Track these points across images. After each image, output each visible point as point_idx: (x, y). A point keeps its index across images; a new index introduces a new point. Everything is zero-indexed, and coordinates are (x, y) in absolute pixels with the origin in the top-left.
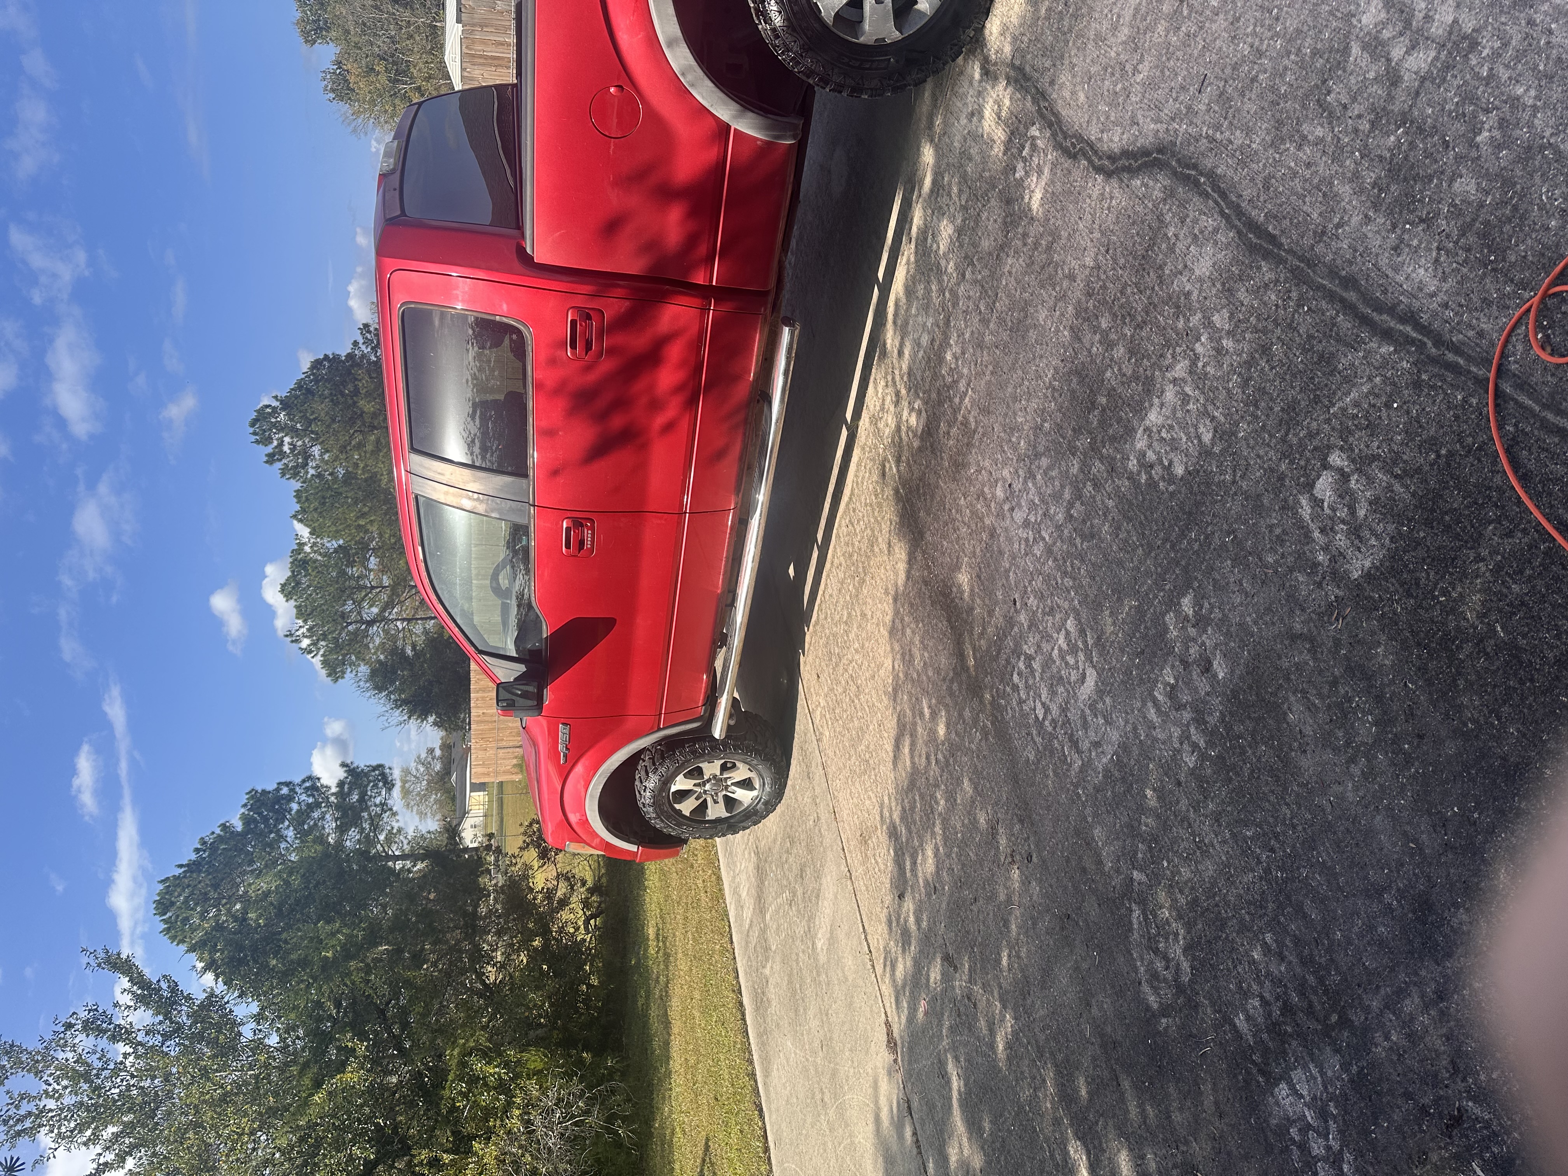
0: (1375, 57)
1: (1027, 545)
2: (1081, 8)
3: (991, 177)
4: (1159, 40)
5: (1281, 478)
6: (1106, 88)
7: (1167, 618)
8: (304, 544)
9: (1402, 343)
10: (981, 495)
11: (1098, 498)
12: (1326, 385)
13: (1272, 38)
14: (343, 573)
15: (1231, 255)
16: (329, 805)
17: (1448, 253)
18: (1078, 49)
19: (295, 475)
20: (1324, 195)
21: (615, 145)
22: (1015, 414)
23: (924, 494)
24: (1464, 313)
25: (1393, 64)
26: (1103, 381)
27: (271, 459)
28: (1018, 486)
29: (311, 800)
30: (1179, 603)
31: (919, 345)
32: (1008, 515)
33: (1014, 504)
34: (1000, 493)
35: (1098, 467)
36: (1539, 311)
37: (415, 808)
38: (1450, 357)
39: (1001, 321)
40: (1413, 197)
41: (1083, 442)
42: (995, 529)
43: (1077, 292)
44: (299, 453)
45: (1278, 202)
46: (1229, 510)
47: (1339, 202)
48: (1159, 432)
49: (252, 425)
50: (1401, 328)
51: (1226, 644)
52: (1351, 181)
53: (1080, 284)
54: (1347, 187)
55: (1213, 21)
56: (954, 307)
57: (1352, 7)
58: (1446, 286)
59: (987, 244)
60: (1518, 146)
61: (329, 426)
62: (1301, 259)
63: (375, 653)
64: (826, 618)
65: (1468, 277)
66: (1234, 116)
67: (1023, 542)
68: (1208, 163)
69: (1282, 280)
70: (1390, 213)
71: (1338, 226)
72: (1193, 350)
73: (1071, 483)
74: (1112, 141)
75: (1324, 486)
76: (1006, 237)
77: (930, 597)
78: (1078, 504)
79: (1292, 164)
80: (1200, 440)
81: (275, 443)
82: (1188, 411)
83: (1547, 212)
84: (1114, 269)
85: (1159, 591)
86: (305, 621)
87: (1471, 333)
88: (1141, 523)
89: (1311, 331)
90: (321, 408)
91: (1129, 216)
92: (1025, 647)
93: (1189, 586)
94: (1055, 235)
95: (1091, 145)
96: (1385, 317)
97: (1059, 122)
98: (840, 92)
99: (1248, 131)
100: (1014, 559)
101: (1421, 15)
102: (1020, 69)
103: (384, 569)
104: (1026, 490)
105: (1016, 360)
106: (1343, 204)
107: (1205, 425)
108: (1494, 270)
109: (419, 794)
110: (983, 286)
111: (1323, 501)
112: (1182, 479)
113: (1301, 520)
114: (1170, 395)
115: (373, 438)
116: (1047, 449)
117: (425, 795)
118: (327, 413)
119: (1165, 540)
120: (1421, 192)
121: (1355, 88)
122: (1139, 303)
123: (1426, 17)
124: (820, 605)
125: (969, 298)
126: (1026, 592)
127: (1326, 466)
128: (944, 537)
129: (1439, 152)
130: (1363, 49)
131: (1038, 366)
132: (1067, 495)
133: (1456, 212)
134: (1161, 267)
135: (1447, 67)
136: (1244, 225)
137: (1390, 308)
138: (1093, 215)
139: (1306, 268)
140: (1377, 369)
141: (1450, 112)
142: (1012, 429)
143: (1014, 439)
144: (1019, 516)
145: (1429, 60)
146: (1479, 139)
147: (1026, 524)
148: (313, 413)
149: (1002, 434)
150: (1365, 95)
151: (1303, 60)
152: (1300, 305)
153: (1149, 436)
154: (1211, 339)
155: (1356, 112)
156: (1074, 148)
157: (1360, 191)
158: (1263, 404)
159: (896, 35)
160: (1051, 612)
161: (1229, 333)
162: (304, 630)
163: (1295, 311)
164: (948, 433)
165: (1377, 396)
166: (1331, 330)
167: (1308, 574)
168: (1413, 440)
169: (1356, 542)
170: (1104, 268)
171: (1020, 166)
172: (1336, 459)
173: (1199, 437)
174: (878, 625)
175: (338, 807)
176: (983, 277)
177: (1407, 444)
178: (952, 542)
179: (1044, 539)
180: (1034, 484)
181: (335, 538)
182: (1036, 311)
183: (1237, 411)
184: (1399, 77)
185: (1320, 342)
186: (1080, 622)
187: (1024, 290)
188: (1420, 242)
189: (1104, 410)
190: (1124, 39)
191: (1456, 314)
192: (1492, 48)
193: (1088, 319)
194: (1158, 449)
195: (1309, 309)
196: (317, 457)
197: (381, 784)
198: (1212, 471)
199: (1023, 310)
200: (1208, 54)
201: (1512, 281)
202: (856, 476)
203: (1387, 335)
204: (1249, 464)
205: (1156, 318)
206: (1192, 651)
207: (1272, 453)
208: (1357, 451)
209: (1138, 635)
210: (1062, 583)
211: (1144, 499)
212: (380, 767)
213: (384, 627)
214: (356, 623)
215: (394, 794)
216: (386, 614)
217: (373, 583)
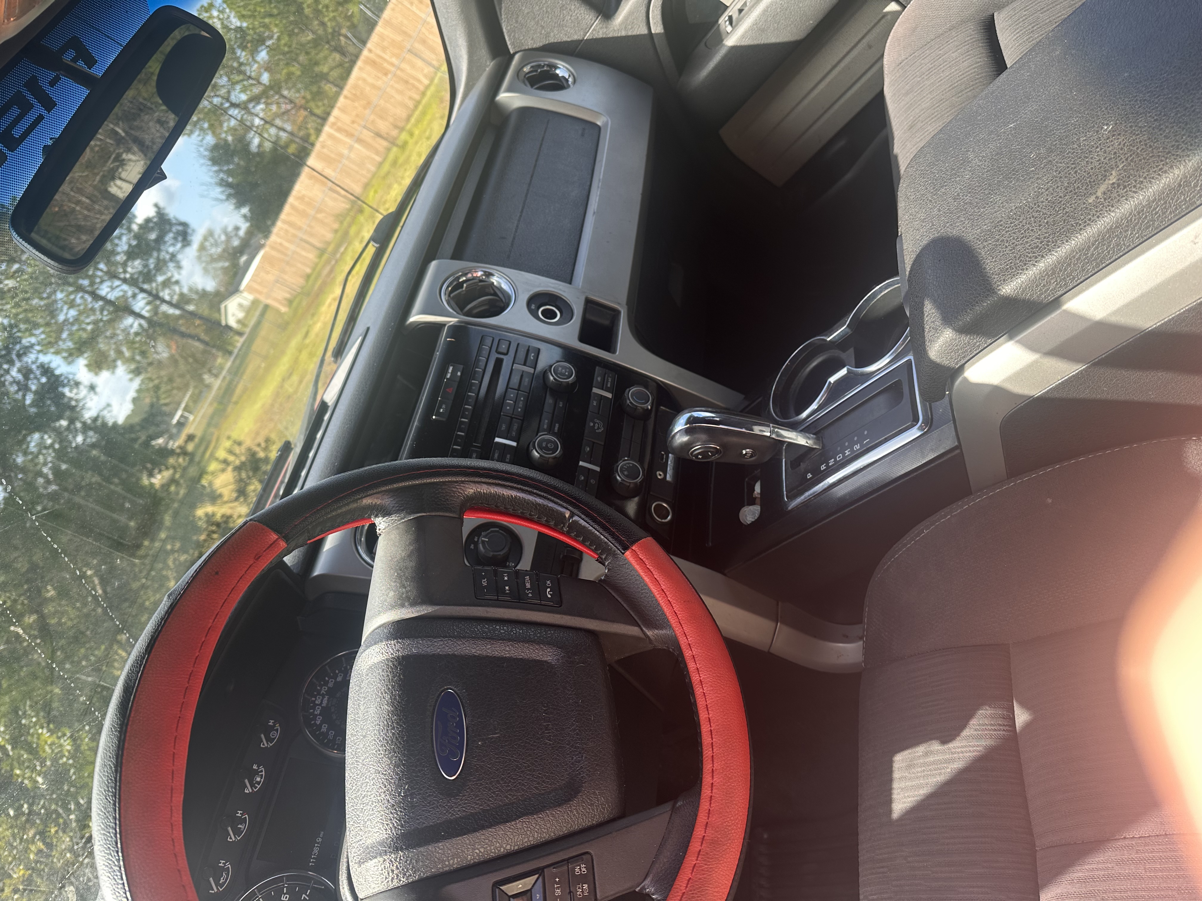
16: (129, 230)
63: (226, 132)
117: (216, 258)
175: (137, 237)
197: (180, 238)
212: (185, 225)
213: (243, 115)
214: (223, 98)
215: (188, 250)
216: (251, 106)
217: (253, 74)
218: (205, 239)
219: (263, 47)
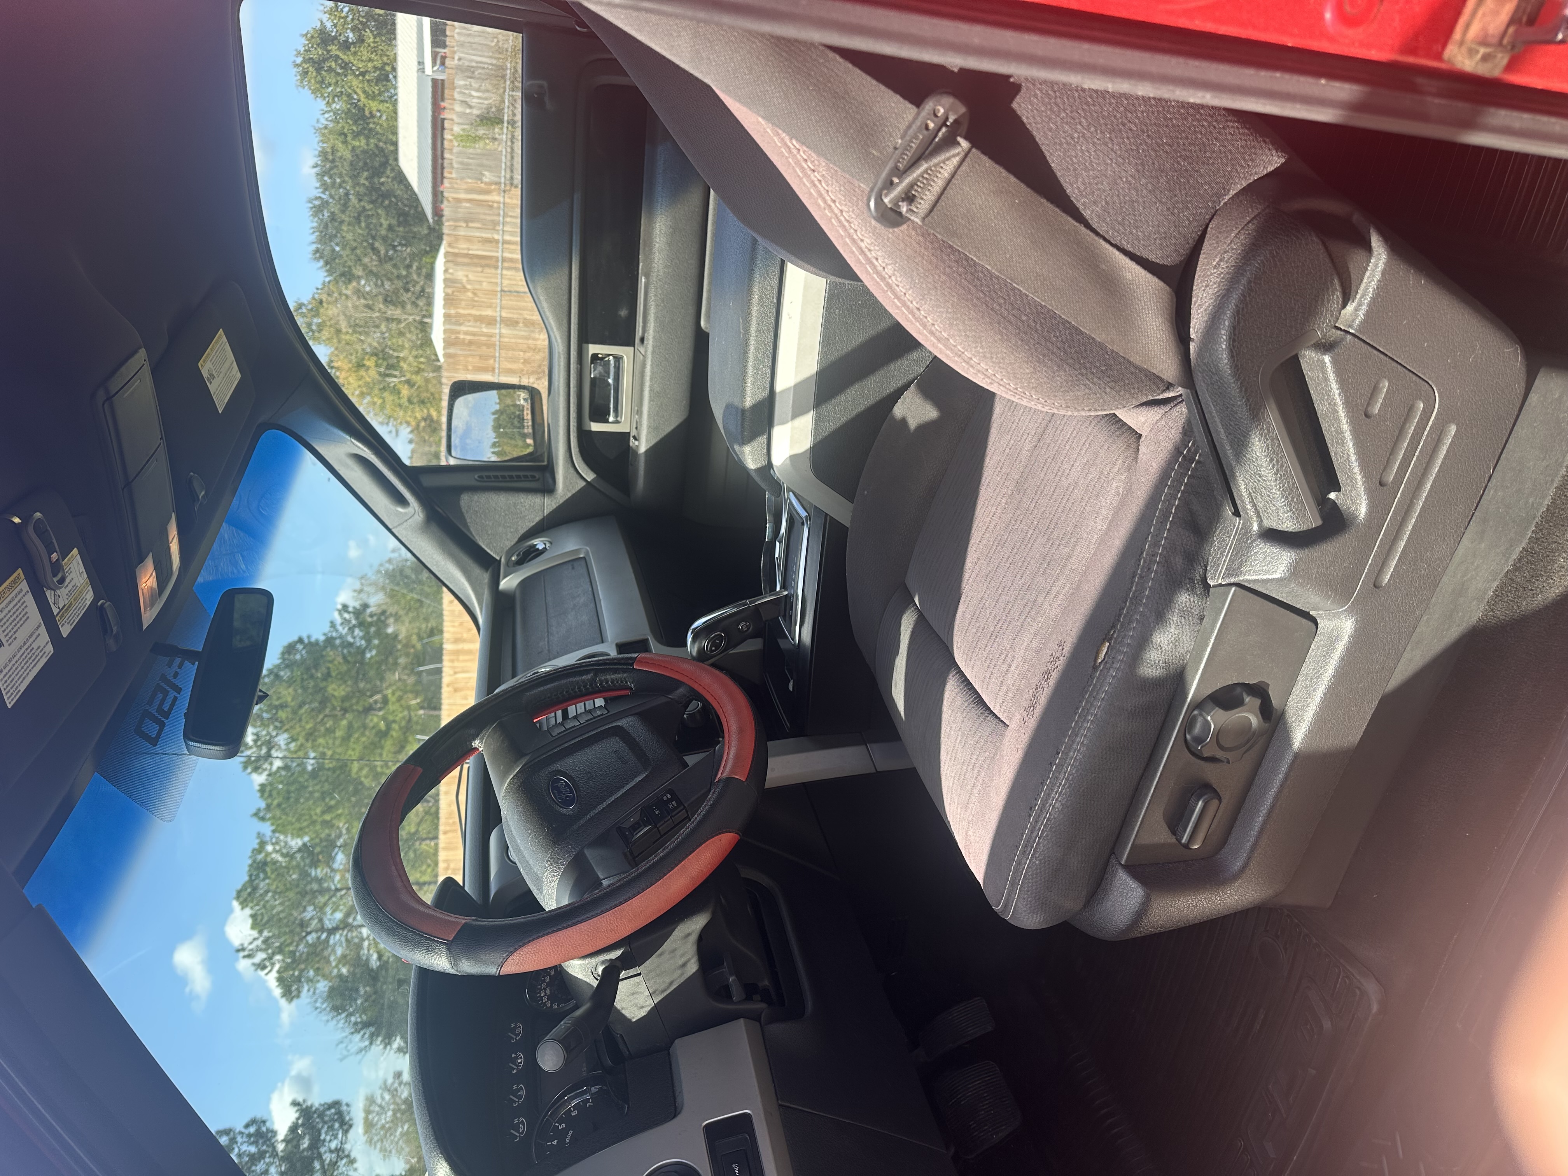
8: (266, 843)
14: (304, 874)
16: (275, 1155)
19: (258, 768)
29: (253, 1149)
37: (379, 1146)
61: (295, 713)
63: (336, 966)
86: (260, 932)
109: (383, 1127)
117: (390, 1128)
148: (279, 698)
162: (259, 942)
175: (286, 1157)
181: (300, 835)
196: (283, 747)
197: (337, 1125)
212: (336, 1104)
213: (346, 935)
214: (317, 931)
215: (351, 1134)
216: (350, 920)
217: (339, 886)
218: (368, 1112)
219: (336, 850)
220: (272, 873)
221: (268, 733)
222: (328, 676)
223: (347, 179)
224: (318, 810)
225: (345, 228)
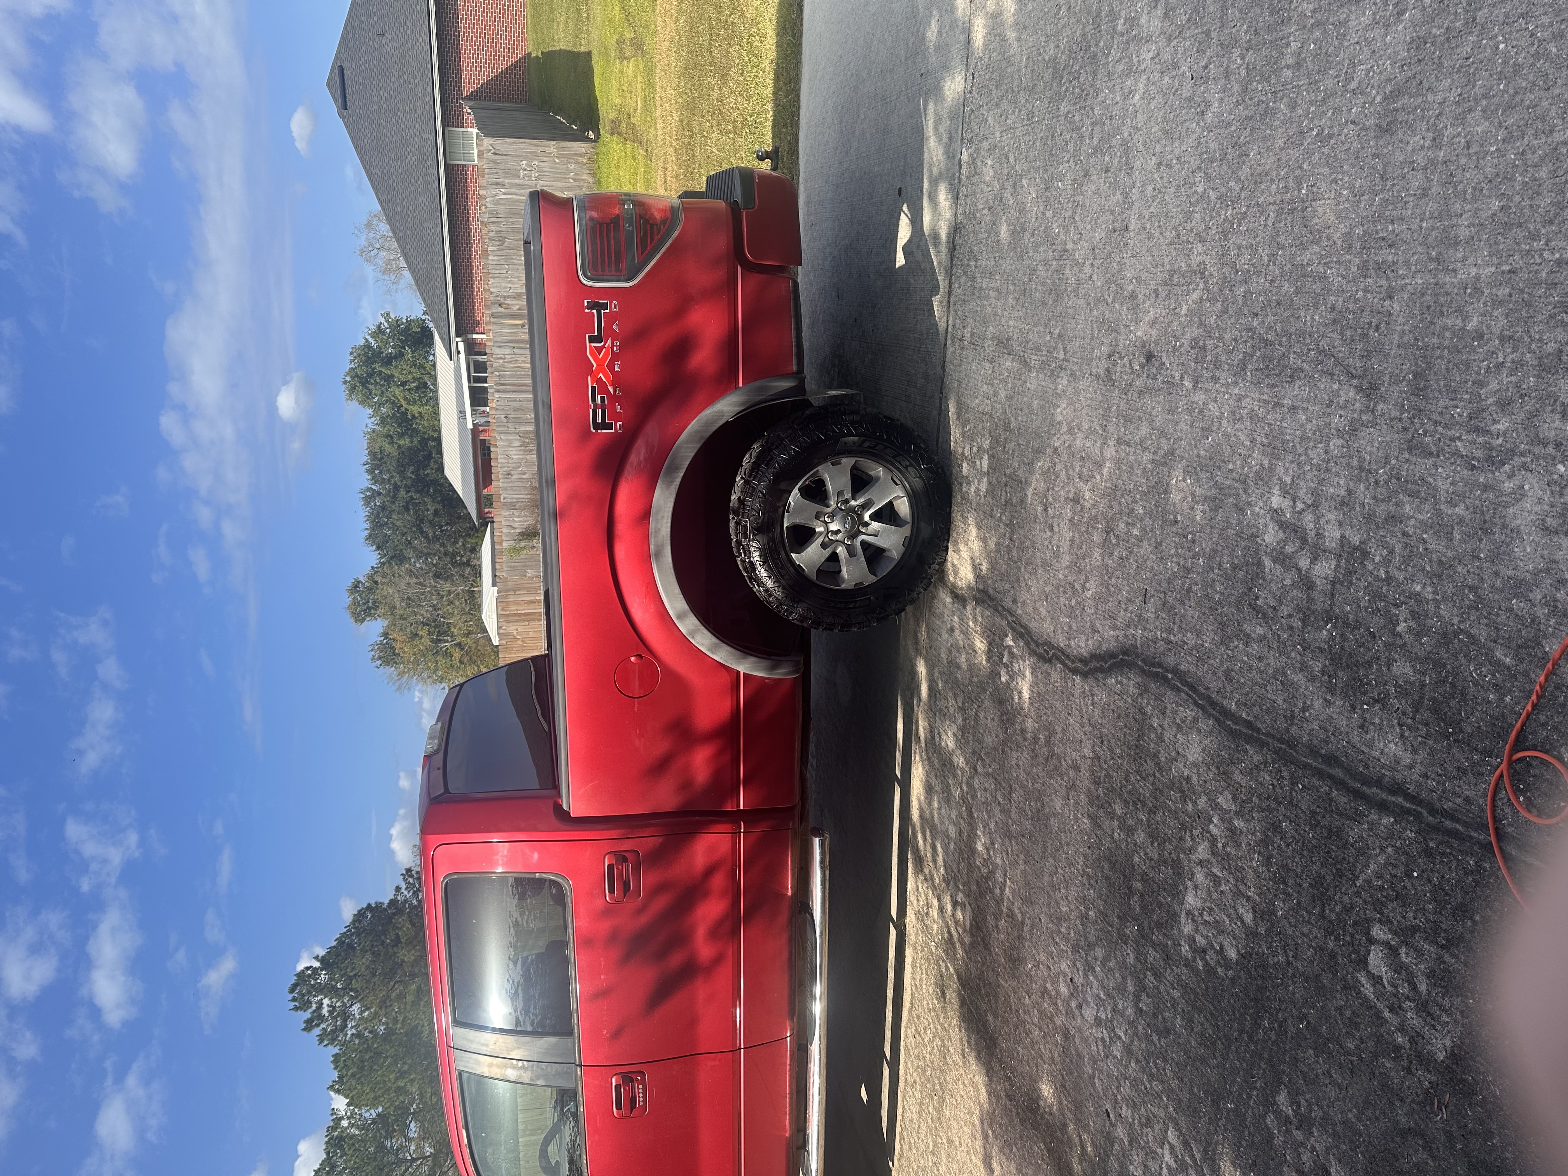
0: (1287, 569)
1: (1104, 1046)
2: (1024, 542)
3: (980, 681)
4: (1098, 563)
5: (1333, 956)
6: (1062, 604)
7: (1268, 1121)
8: (342, 1118)
9: (1401, 813)
10: (1044, 992)
11: (1162, 989)
12: (1344, 859)
13: (1194, 557)
14: (381, 1147)
15: (1216, 741)
17: (1409, 728)
18: (1030, 573)
19: (332, 1041)
20: (1282, 683)
21: (639, 703)
22: (1058, 904)
23: (987, 995)
24: (1445, 781)
25: (1304, 572)
26: (1133, 866)
27: (309, 1025)
28: (1079, 980)
30: (1275, 1103)
31: (948, 836)
32: (1077, 1012)
33: (1080, 1000)
34: (1064, 990)
35: (1153, 955)
36: (1512, 777)
38: (1448, 823)
39: (1022, 811)
40: (1362, 681)
41: (1132, 929)
42: (1067, 1029)
43: (1084, 781)
44: (338, 1015)
45: (1244, 691)
46: (1294, 994)
47: (1297, 689)
48: (1201, 915)
49: (292, 991)
50: (1393, 799)
51: (1337, 1147)
52: (1301, 670)
53: (1085, 774)
54: (1300, 676)
55: (1139, 547)
56: (973, 799)
57: (1253, 530)
58: (1419, 758)
59: (990, 740)
60: (1434, 633)
61: (368, 982)
62: (1281, 741)
64: (910, 1149)
65: (1435, 749)
66: (1181, 622)
67: (1099, 1043)
68: (1170, 660)
69: (1270, 761)
70: (1346, 696)
71: (1304, 709)
72: (1208, 832)
73: (1131, 974)
74: (1079, 647)
75: (1376, 960)
76: (1006, 733)
77: (1018, 1114)
78: (1144, 997)
79: (1246, 659)
80: (1243, 922)
81: (314, 1006)
82: (1222, 892)
83: (1482, 687)
84: (1113, 759)
85: (1251, 1089)
87: (1459, 801)
88: (1211, 1013)
89: (1313, 807)
90: (362, 963)
91: (1113, 711)
92: (1131, 1167)
93: (1280, 1082)
94: (1051, 733)
95: (1063, 652)
96: (1374, 790)
97: (1029, 632)
98: (832, 630)
99: (1198, 634)
100: (1095, 1062)
101: (1313, 533)
102: (984, 592)
103: (425, 1135)
104: (1089, 984)
105: (1045, 848)
106: (1301, 690)
107: (1243, 906)
108: (1456, 741)
110: (995, 779)
111: (1381, 978)
112: (1237, 962)
113: (1366, 999)
114: (1200, 877)
115: (414, 986)
116: (1099, 939)
118: (368, 967)
119: (1241, 1031)
120: (1366, 676)
121: (1278, 593)
122: (1145, 789)
123: (1317, 534)
124: (901, 1133)
125: (985, 790)
126: (1116, 1101)
127: (1371, 941)
128: (1018, 1042)
129: (1368, 642)
130: (1274, 562)
131: (1067, 853)
132: (1131, 988)
133: (1403, 692)
134: (1155, 755)
135: (1350, 573)
136: (1220, 714)
137: (1377, 781)
138: (1080, 711)
139: (1287, 749)
140: (1386, 839)
141: (1366, 609)
142: (1059, 919)
143: (1063, 930)
144: (1089, 1013)
145: (1333, 567)
146: (1399, 629)
147: (1098, 1021)
148: (353, 969)
149: (1050, 925)
150: (1289, 598)
151: (1226, 573)
152: (1294, 784)
153: (1193, 920)
154: (1222, 820)
155: (1286, 613)
156: (1048, 654)
157: (1312, 679)
158: (1291, 882)
159: (872, 579)
160: (1148, 1122)
161: (1236, 813)
163: (1291, 789)
164: (997, 926)
165: (1395, 866)
166: (1330, 805)
167: (1394, 1059)
168: (1444, 908)
169: (1429, 1019)
170: (1103, 757)
171: (1003, 672)
172: (1378, 932)
173: (1240, 918)
174: (968, 1152)
176: (994, 770)
177: (1440, 913)
178: (1027, 1048)
179: (1120, 1038)
180: (1096, 977)
181: (374, 1106)
182: (1052, 800)
183: (1268, 889)
184: (1312, 582)
185: (1324, 817)
186: (1181, 1132)
187: (1035, 781)
188: (1381, 719)
189: (1142, 896)
190: (1068, 564)
191: (1438, 783)
192: (1381, 555)
193: (1102, 807)
194: (1205, 933)
195: (1303, 786)
196: (356, 1016)
198: (1264, 954)
199: (1039, 799)
200: (1142, 572)
201: (1477, 750)
202: (913, 978)
203: (1383, 807)
204: (1297, 944)
205: (1165, 803)
206: (1304, 1158)
207: (1315, 930)
208: (1395, 923)
209: (1244, 1143)
210: (1152, 1087)
211: (1207, 988)
220: (349, 1149)
221: (344, 1004)
222: (397, 941)
223: (395, 474)
224: (392, 1076)
225: (395, 516)
